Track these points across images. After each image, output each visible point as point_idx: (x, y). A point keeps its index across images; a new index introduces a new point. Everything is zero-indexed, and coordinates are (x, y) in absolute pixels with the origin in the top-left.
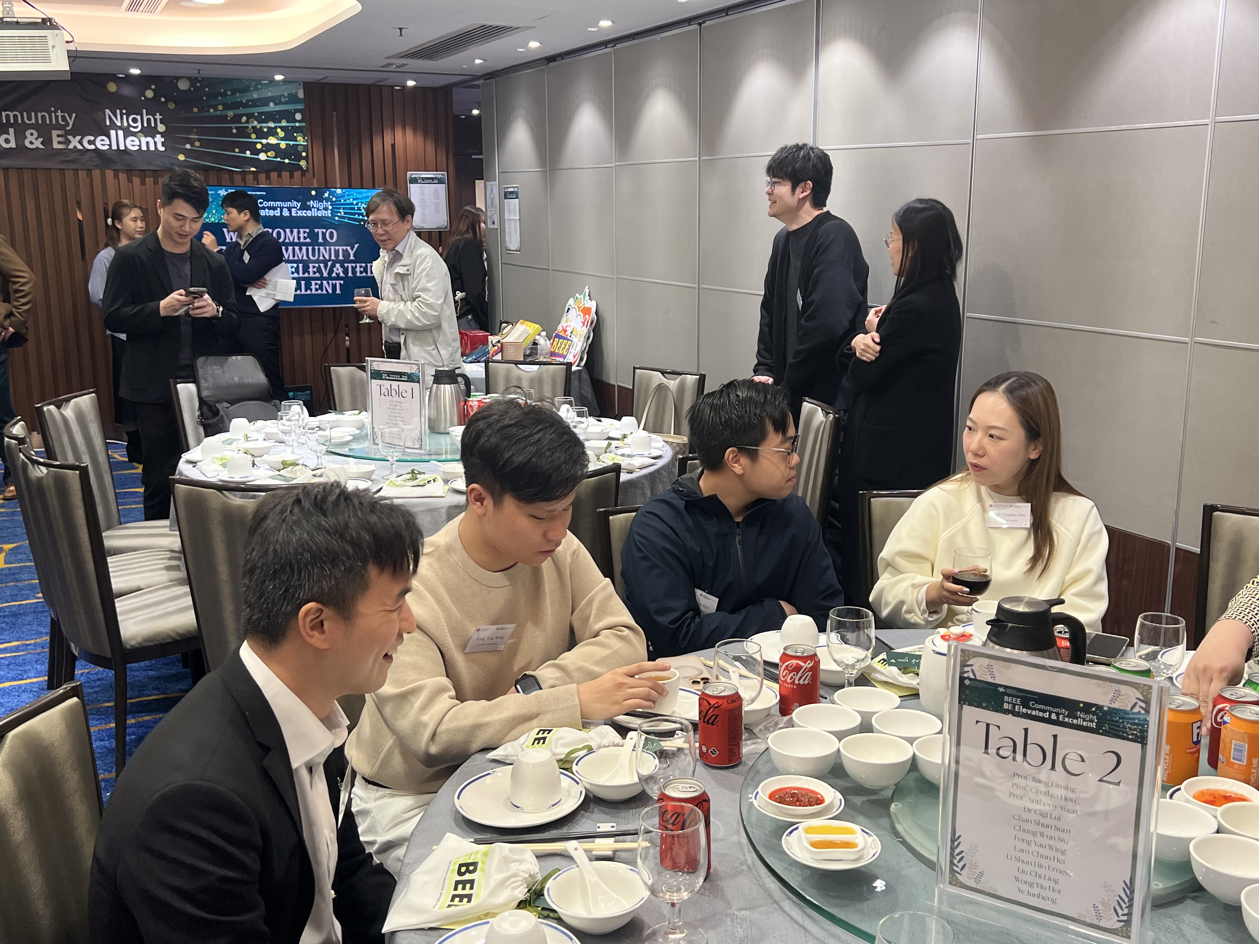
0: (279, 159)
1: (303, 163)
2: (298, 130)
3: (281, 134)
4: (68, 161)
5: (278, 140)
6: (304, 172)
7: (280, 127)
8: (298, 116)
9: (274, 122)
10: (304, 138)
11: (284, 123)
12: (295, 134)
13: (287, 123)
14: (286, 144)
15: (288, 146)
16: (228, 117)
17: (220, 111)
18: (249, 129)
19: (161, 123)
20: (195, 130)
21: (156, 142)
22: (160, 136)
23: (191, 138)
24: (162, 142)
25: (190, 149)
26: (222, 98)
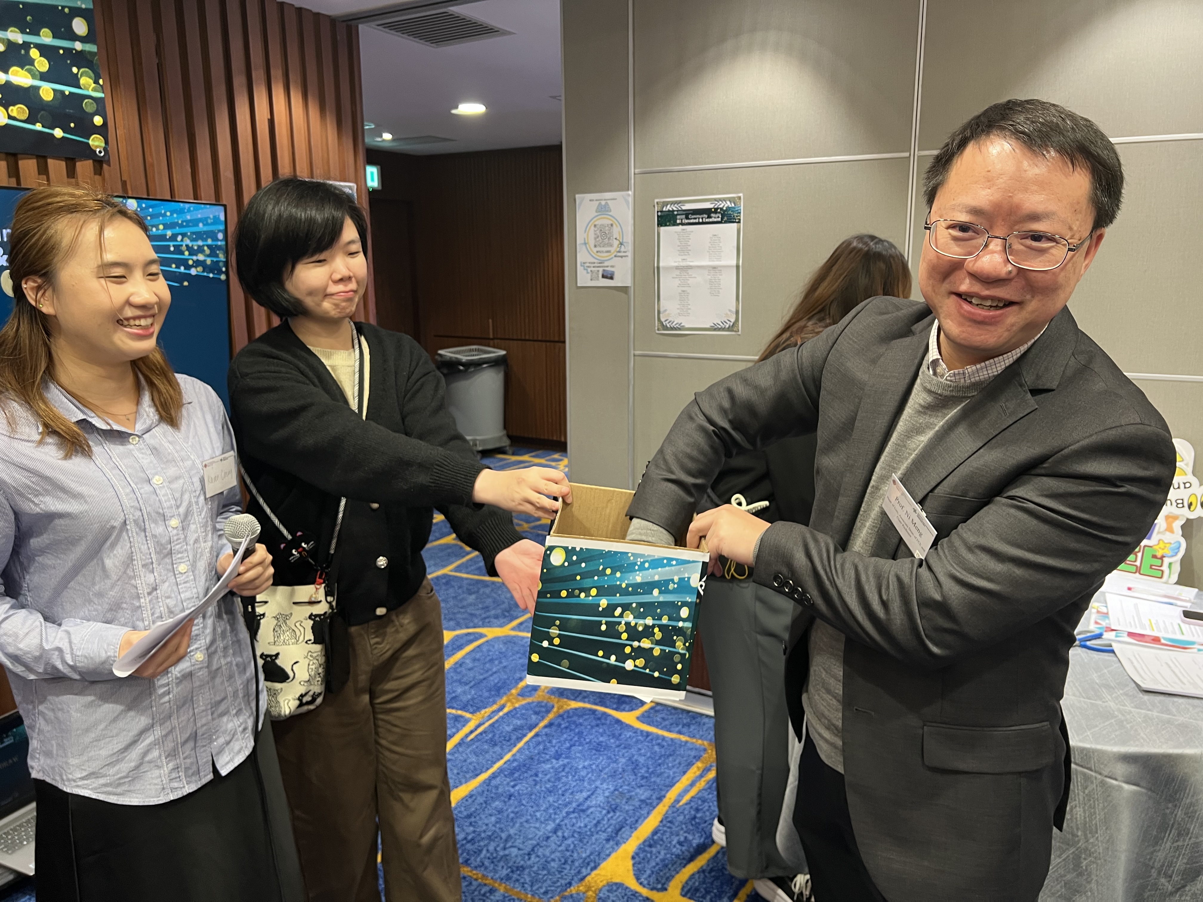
0: (38, 127)
1: (96, 142)
2: (81, 59)
3: (42, 65)
5: (34, 77)
6: (99, 163)
7: (38, 46)
8: (80, 26)
9: (23, 32)
10: (96, 82)
11: (46, 37)
12: (75, 70)
13: (54, 37)
14: (54, 90)
15: (59, 95)
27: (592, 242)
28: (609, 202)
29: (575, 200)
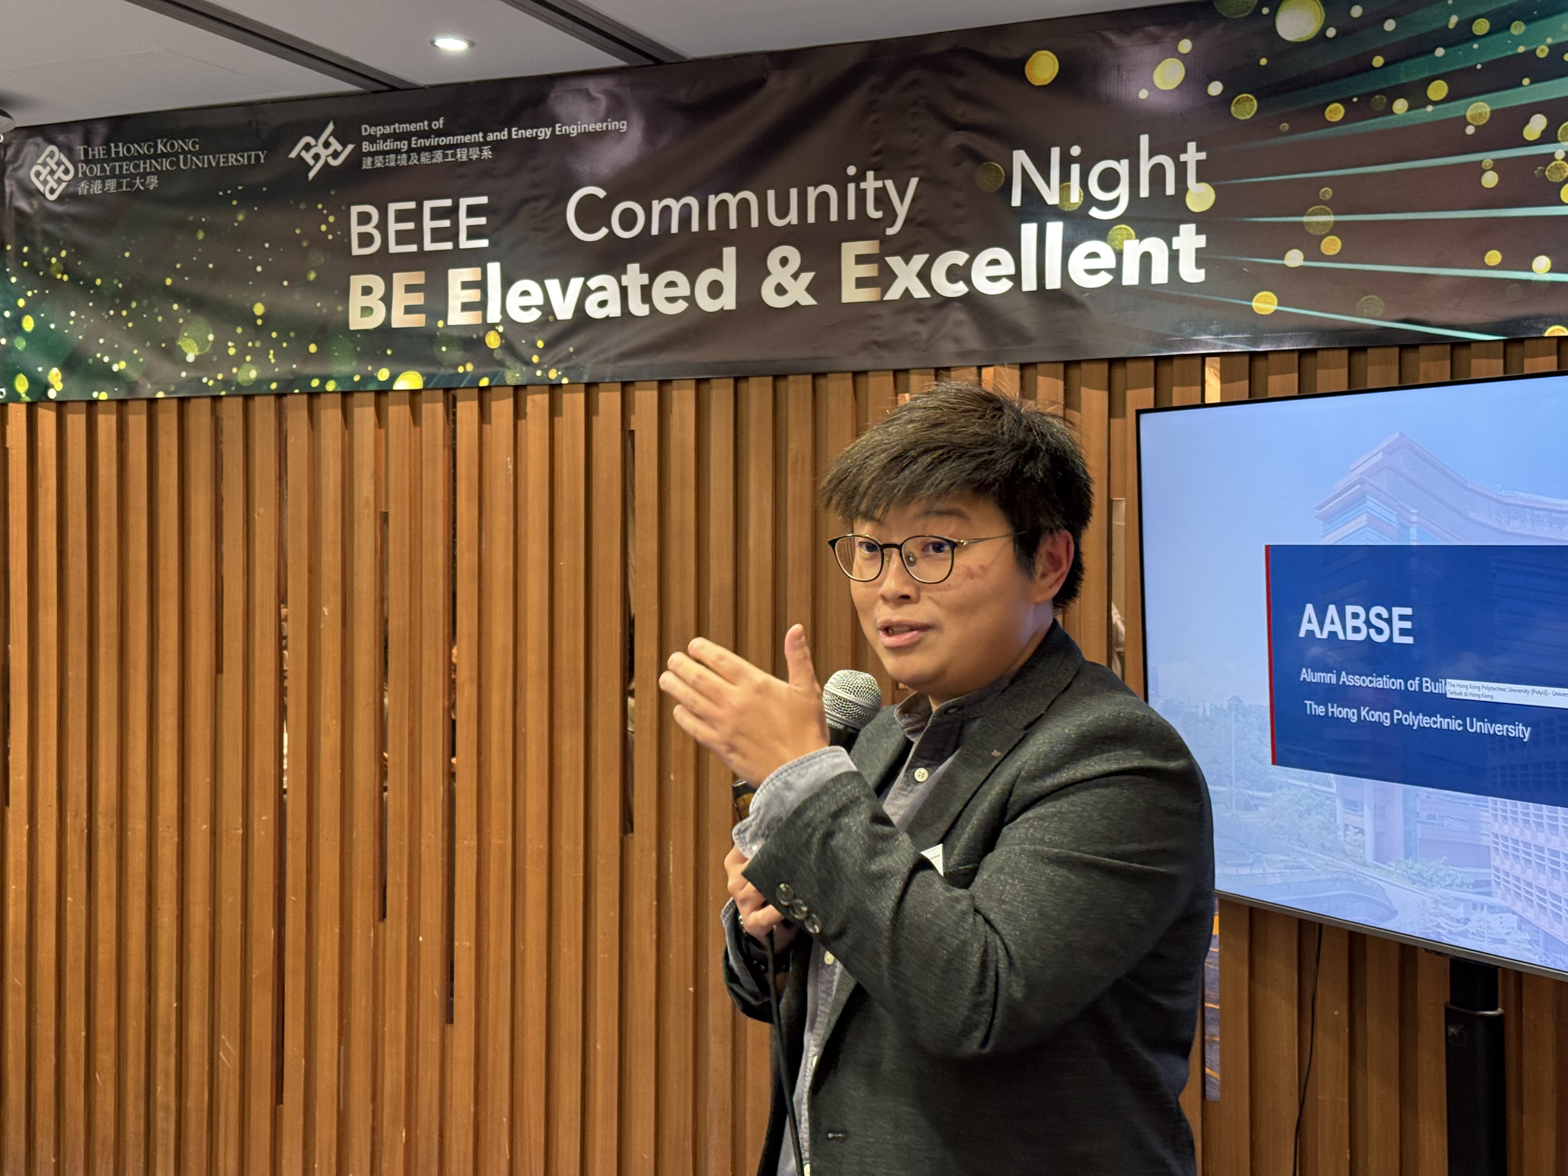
4: (881, 345)
16: (1469, 124)
17: (1435, 103)
18: (1553, 164)
19: (1199, 180)
20: (1327, 192)
21: (1178, 251)
22: (1192, 227)
23: (1309, 223)
24: (1198, 250)
25: (1301, 268)
26: (1450, 50)
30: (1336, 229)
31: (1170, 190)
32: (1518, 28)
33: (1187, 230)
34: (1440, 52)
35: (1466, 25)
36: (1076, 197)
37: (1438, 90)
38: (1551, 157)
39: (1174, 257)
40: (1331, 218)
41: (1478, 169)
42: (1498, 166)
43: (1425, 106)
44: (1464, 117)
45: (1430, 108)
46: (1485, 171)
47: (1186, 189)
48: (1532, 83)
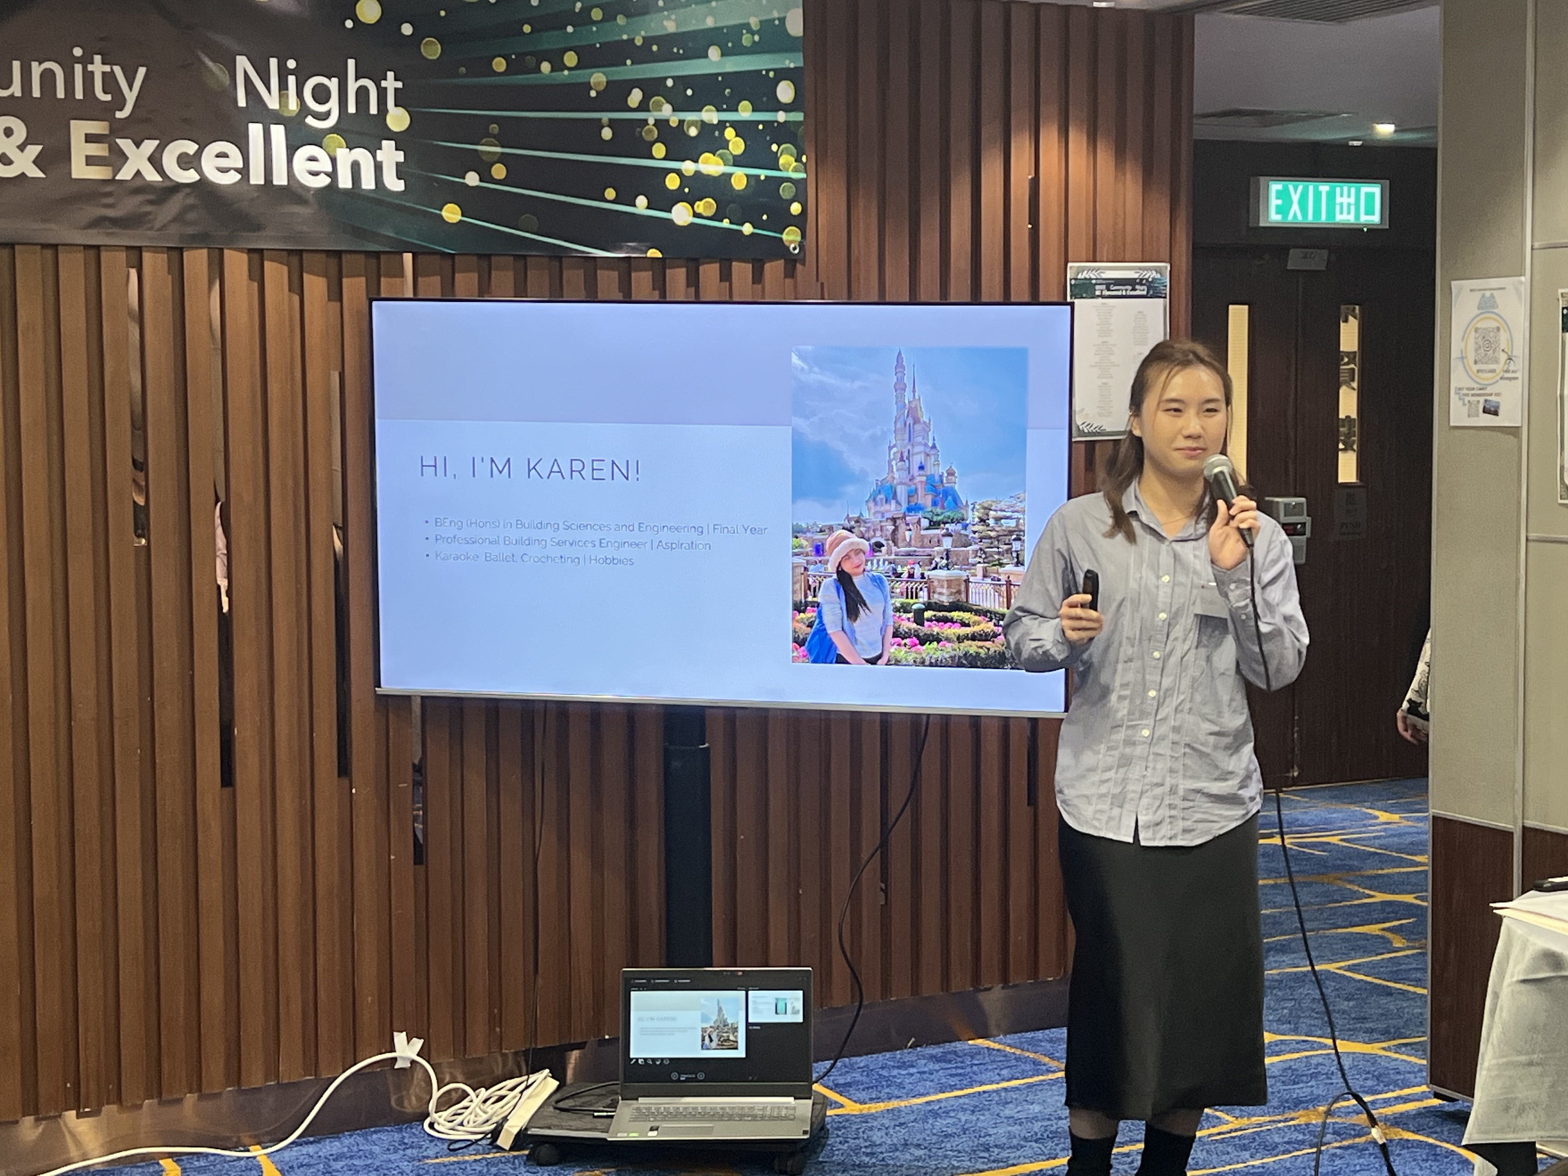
0: (726, 223)
1: (791, 236)
2: (783, 133)
3: (737, 146)
4: (115, 222)
5: (726, 163)
6: (792, 262)
8: (785, 92)
9: (719, 110)
10: (798, 160)
11: (745, 112)
13: (754, 110)
14: (747, 176)
15: (753, 183)
16: (591, 89)
17: (570, 69)
18: (647, 127)
19: (396, 105)
20: (494, 128)
21: (381, 163)
22: (392, 143)
23: (482, 152)
24: (398, 164)
25: (477, 186)
26: (578, 29)
27: (1471, 357)
28: (1495, 292)
29: (1451, 288)
30: (503, 159)
31: (373, 110)
32: (621, 20)
33: (388, 145)
34: (570, 29)
35: (586, 10)
36: (293, 105)
37: (570, 59)
38: (645, 122)
39: (378, 167)
40: (498, 150)
41: (598, 125)
42: (612, 124)
43: (562, 70)
44: (589, 83)
45: (566, 72)
46: (603, 127)
47: (387, 111)
48: (633, 63)
